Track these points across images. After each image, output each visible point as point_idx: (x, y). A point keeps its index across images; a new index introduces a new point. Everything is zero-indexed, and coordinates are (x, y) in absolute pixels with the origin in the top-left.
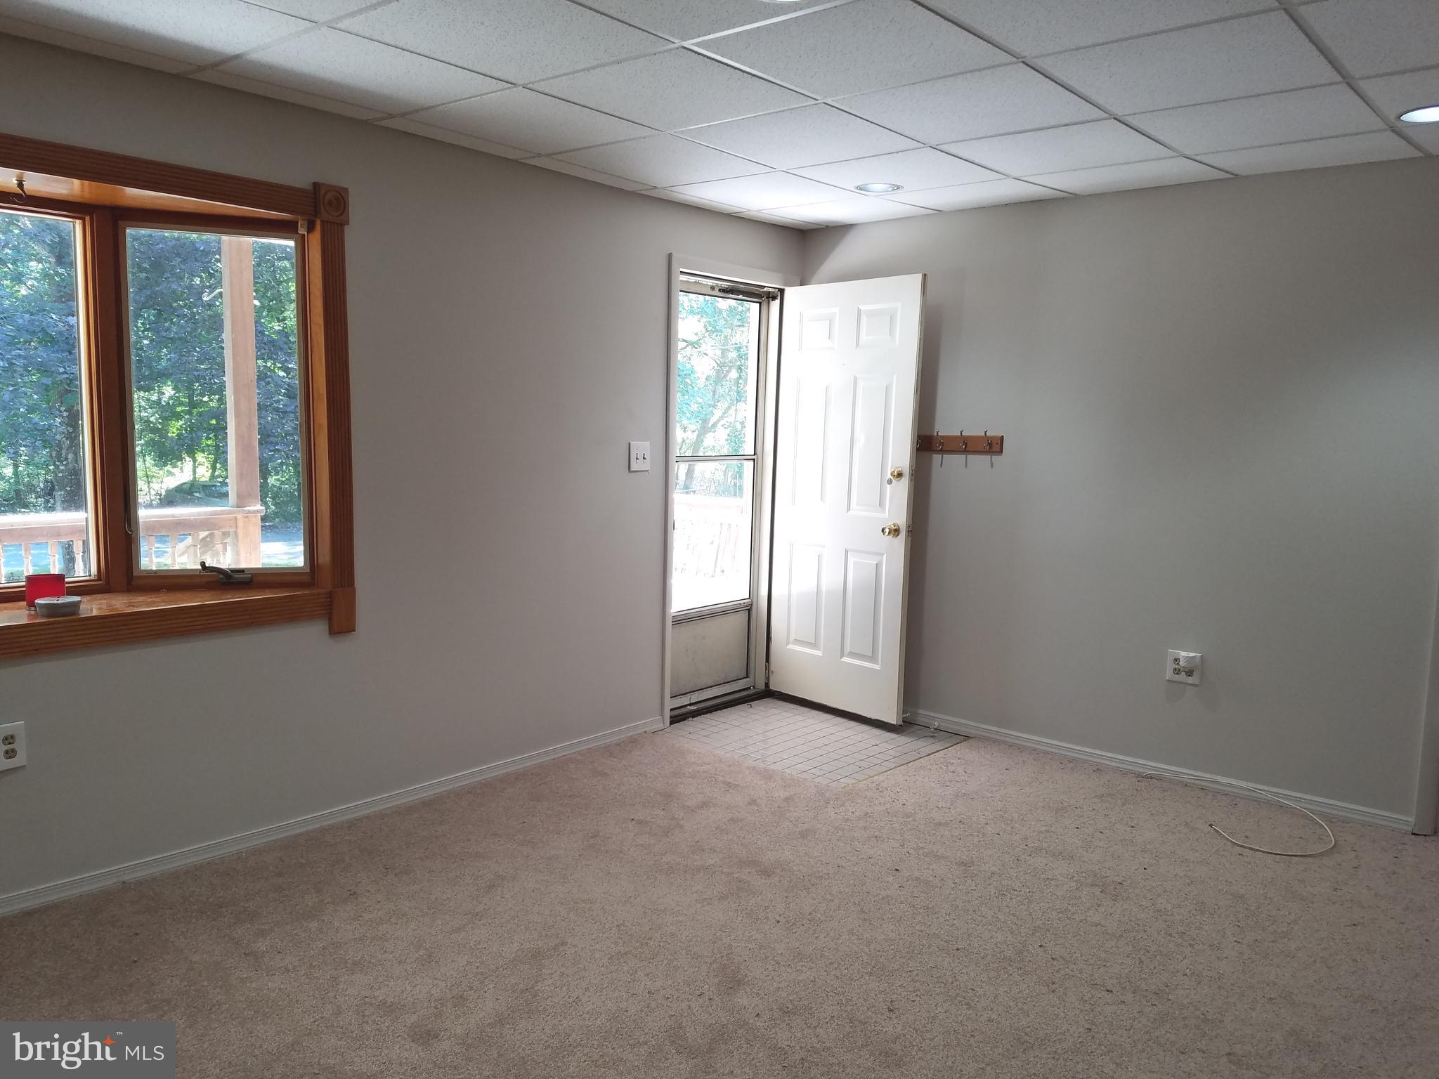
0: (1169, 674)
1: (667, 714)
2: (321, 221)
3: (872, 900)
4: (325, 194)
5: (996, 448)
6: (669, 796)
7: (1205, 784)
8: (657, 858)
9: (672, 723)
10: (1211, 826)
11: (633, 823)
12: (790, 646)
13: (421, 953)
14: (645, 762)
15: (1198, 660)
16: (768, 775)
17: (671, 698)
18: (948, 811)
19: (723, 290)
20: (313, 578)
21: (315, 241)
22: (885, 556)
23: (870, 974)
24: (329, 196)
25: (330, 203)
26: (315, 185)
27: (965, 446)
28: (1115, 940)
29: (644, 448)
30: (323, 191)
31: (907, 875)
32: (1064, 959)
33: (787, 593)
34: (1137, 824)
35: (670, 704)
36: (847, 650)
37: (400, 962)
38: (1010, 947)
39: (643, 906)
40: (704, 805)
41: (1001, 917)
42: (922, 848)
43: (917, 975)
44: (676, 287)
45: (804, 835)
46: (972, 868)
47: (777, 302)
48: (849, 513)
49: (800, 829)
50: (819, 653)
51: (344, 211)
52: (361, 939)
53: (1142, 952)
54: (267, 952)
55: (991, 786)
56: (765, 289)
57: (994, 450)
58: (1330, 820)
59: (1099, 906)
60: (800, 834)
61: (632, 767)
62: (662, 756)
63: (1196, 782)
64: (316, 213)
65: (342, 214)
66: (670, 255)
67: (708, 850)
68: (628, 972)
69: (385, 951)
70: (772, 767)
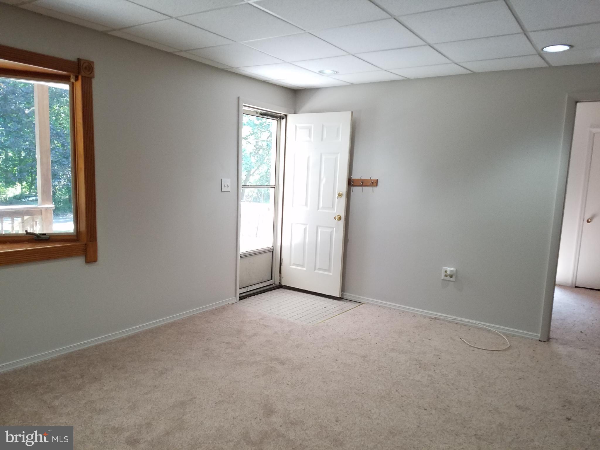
0: (443, 277)
1: (238, 296)
2: (81, 76)
3: (327, 373)
4: (83, 64)
5: (375, 184)
6: (239, 332)
7: (457, 321)
8: (235, 359)
9: (240, 300)
10: (461, 339)
11: (224, 343)
12: (291, 267)
13: (131, 404)
14: (229, 317)
15: (455, 271)
16: (281, 321)
17: (240, 289)
18: (356, 334)
19: (261, 114)
20: (78, 238)
21: (78, 85)
22: (334, 229)
23: (328, 405)
24: (85, 65)
25: (86, 68)
26: (79, 60)
27: (363, 183)
28: (426, 388)
29: (227, 181)
30: (82, 63)
31: (341, 362)
32: (407, 396)
33: (289, 244)
34: (431, 338)
35: (239, 291)
36: (318, 267)
37: (121, 409)
38: (385, 392)
39: (230, 380)
40: (255, 335)
41: (380, 379)
42: (346, 350)
43: (347, 405)
44: (241, 112)
45: (297, 346)
46: (367, 358)
47: (284, 120)
48: (319, 210)
49: (295, 344)
50: (305, 269)
51: (92, 71)
52: (102, 399)
53: (437, 392)
54: (59, 406)
55: (373, 323)
56: (279, 115)
57: (373, 185)
58: (506, 335)
59: (419, 373)
60: (296, 346)
61: (223, 319)
62: (236, 314)
63: (454, 321)
64: (79, 73)
65: (91, 73)
66: (239, 98)
67: (257, 354)
68: (224, 409)
69: (114, 404)
70: (284, 318)
